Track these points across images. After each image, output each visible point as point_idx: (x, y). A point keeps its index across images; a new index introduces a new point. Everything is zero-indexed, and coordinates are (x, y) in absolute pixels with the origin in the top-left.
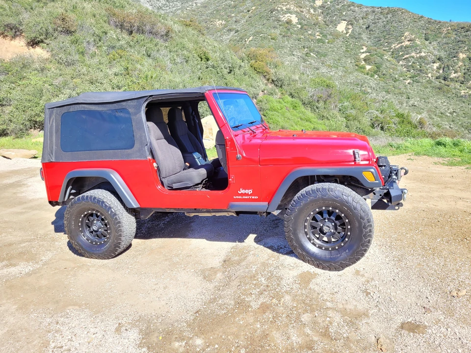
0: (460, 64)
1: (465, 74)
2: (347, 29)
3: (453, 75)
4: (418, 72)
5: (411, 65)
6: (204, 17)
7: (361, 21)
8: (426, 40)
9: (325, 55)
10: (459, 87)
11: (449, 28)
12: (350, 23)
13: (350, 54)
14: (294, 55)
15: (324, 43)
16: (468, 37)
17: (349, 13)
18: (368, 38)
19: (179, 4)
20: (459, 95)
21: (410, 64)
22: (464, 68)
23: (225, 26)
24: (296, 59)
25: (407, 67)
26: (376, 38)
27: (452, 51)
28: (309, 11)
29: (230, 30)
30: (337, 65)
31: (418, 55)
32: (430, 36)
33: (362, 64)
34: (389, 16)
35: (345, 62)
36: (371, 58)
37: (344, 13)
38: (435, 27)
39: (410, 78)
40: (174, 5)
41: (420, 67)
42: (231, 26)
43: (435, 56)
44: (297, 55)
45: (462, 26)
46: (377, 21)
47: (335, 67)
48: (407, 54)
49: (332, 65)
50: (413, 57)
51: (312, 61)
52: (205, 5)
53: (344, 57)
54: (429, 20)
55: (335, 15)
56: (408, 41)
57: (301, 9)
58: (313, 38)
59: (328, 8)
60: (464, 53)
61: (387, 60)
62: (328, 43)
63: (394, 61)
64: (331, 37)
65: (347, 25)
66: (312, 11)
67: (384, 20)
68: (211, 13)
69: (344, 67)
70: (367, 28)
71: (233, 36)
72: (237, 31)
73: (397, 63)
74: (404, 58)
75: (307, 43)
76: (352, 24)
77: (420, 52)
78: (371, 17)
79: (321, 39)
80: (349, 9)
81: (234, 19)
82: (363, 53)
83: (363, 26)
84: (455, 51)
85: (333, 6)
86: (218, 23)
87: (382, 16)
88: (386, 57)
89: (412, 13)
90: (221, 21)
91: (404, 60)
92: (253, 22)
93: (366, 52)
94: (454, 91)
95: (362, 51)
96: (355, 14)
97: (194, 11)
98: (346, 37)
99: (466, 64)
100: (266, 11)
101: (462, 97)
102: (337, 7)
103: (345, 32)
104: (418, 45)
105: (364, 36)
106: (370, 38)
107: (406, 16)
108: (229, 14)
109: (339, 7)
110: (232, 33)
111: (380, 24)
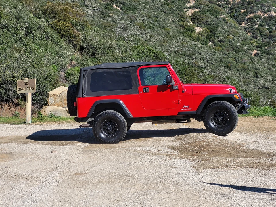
4: (268, 40)
5: (258, 29)
9: (135, 9)
13: (172, 9)
14: (86, 6)
21: (256, 27)
24: (90, 12)
25: (252, 31)
30: (154, 25)
31: (266, 15)
33: (189, 24)
35: (165, 21)
36: (202, 16)
39: (257, 47)
41: (270, 32)
44: (91, 7)
47: (150, 27)
48: (251, 13)
49: (145, 24)
50: (260, 17)
51: (116, 17)
53: (163, 14)
61: (224, 20)
63: (234, 22)
69: (164, 28)
73: (238, 25)
74: (247, 18)
77: (269, 11)
82: (190, 8)
88: (222, 16)
91: (247, 20)
93: (194, 7)
95: (188, 5)
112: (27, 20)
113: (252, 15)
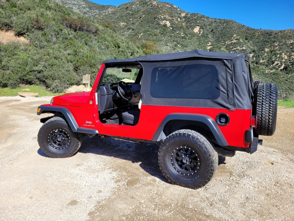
0: (266, 54)
1: (268, 60)
2: (200, 31)
3: (261, 61)
6: (113, 20)
7: (208, 27)
8: (246, 39)
9: (187, 46)
10: (264, 68)
11: (260, 33)
12: (201, 28)
13: (201, 46)
14: (168, 45)
15: (186, 39)
16: (270, 39)
17: (201, 21)
18: (212, 37)
19: (97, 11)
20: (264, 73)
22: (268, 57)
23: (126, 26)
24: (169, 48)
26: (217, 37)
27: (261, 47)
28: (177, 19)
29: (129, 29)
31: (241, 49)
32: (248, 38)
34: (224, 24)
36: (214, 49)
37: (198, 22)
38: (252, 32)
40: (94, 12)
42: (130, 26)
43: (251, 49)
45: (267, 32)
46: (218, 27)
50: (238, 50)
52: (114, 13)
53: (198, 48)
54: (248, 28)
55: (193, 22)
56: (236, 40)
57: (173, 18)
58: (179, 36)
59: (189, 18)
60: (268, 48)
62: (188, 39)
63: (227, 52)
64: (190, 35)
65: (200, 28)
66: (179, 19)
67: (222, 26)
68: (117, 18)
70: (211, 31)
71: (130, 32)
72: (133, 30)
75: (176, 39)
76: (203, 28)
77: (243, 47)
78: (214, 25)
79: (184, 37)
80: (201, 19)
81: (132, 22)
82: (209, 46)
83: (209, 30)
84: (263, 47)
85: (192, 17)
86: (122, 24)
87: (220, 25)
88: (222, 49)
89: (238, 23)
90: (123, 23)
91: (233, 51)
92: (143, 24)
93: (211, 45)
94: (262, 71)
96: (204, 22)
97: (107, 16)
98: (199, 36)
99: (269, 55)
100: (151, 18)
101: (266, 74)
102: (194, 17)
103: (198, 33)
104: (241, 43)
105: (210, 36)
106: (213, 37)
107: (234, 25)
108: (129, 19)
109: (195, 17)
110: (130, 31)
111: (219, 29)
112: (132, 49)
113: (235, 49)
